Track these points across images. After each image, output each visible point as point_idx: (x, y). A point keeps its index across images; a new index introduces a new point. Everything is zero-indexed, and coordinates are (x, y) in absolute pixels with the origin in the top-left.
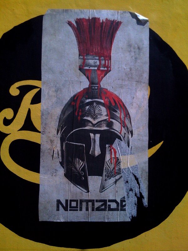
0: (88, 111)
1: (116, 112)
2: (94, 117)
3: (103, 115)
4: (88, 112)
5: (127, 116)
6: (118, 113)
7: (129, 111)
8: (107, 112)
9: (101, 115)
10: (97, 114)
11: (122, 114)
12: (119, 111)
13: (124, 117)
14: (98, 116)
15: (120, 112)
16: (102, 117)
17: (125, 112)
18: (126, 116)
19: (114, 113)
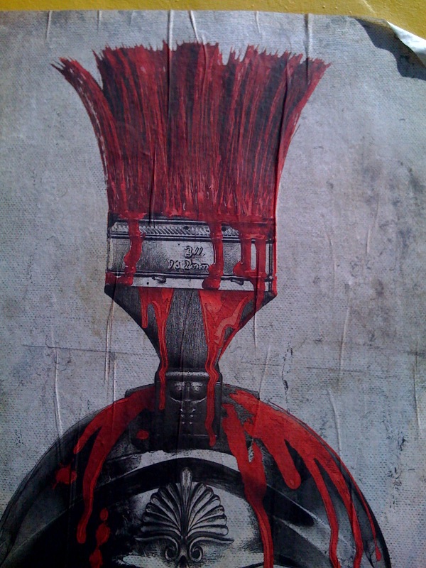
0: (148, 519)
1: (308, 522)
2: (183, 553)
3: (237, 543)
4: (148, 524)
5: (372, 546)
6: (322, 532)
7: (381, 521)
8: (258, 528)
9: (221, 540)
10: (200, 534)
11: (340, 536)
12: (322, 522)
13: (352, 550)
14: (205, 549)
15: (327, 527)
16: (227, 552)
17: (359, 526)
18: (366, 548)
19: (298, 530)
